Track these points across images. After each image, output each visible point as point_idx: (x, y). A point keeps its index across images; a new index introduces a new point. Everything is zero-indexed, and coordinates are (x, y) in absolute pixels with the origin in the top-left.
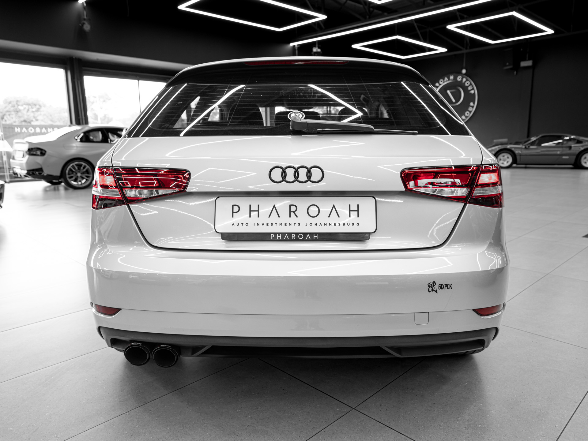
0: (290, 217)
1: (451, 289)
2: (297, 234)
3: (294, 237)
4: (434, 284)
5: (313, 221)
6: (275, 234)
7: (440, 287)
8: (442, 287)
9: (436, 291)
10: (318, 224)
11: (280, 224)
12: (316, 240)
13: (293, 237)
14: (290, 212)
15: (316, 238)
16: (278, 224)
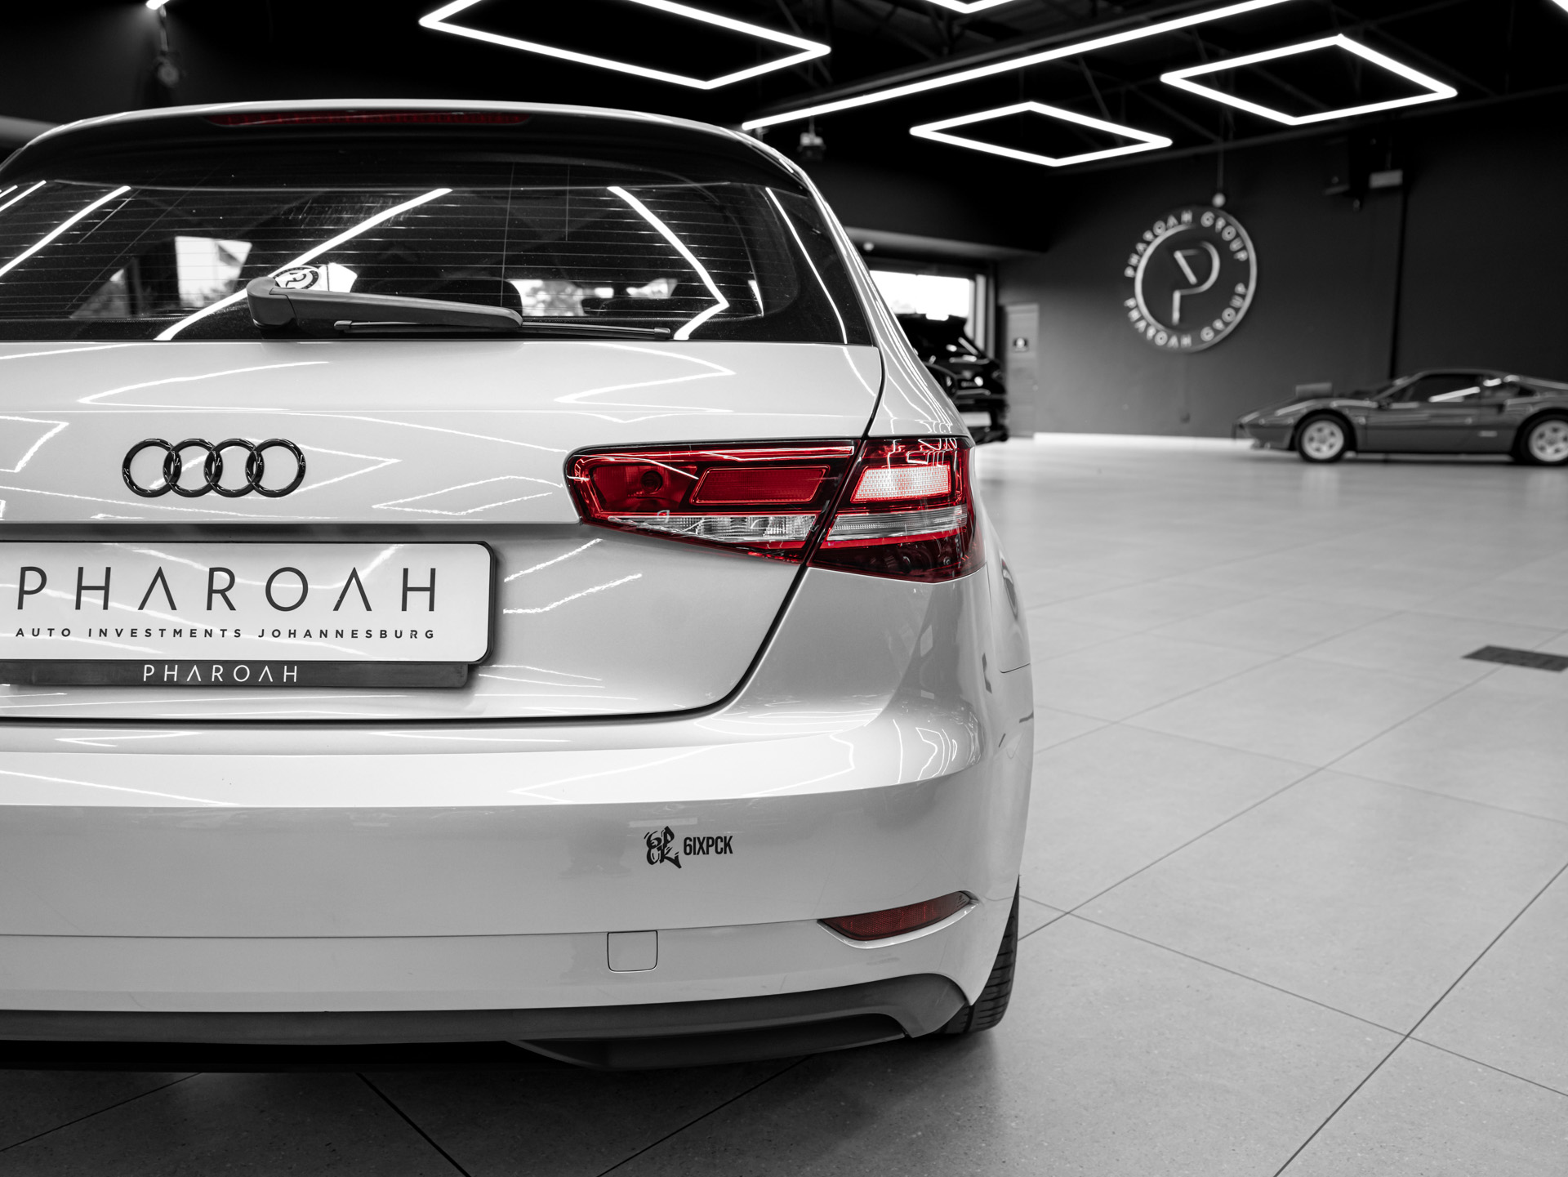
0: (209, 607)
1: (731, 852)
2: (229, 665)
3: (218, 674)
4: (669, 838)
5: (285, 621)
6: (159, 664)
7: (688, 848)
8: (695, 846)
9: (676, 862)
10: (301, 633)
11: (175, 631)
12: (290, 685)
13: (216, 674)
14: (211, 591)
15: (290, 678)
16: (169, 633)
